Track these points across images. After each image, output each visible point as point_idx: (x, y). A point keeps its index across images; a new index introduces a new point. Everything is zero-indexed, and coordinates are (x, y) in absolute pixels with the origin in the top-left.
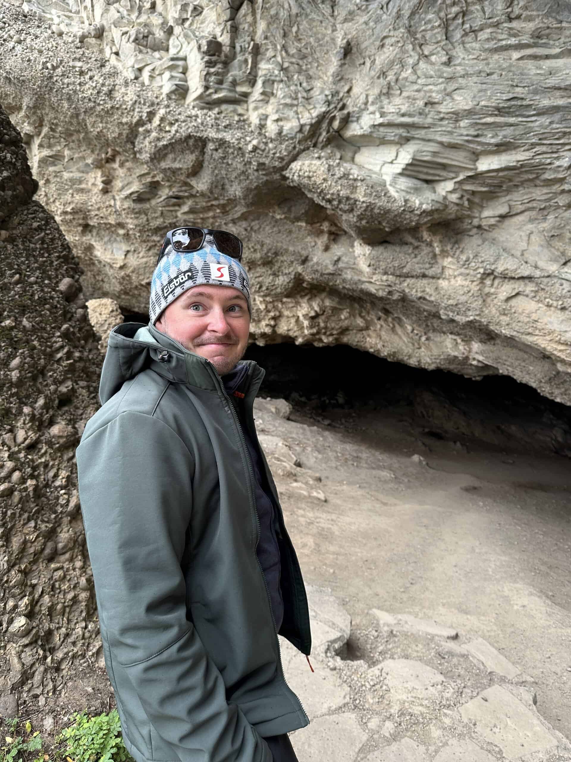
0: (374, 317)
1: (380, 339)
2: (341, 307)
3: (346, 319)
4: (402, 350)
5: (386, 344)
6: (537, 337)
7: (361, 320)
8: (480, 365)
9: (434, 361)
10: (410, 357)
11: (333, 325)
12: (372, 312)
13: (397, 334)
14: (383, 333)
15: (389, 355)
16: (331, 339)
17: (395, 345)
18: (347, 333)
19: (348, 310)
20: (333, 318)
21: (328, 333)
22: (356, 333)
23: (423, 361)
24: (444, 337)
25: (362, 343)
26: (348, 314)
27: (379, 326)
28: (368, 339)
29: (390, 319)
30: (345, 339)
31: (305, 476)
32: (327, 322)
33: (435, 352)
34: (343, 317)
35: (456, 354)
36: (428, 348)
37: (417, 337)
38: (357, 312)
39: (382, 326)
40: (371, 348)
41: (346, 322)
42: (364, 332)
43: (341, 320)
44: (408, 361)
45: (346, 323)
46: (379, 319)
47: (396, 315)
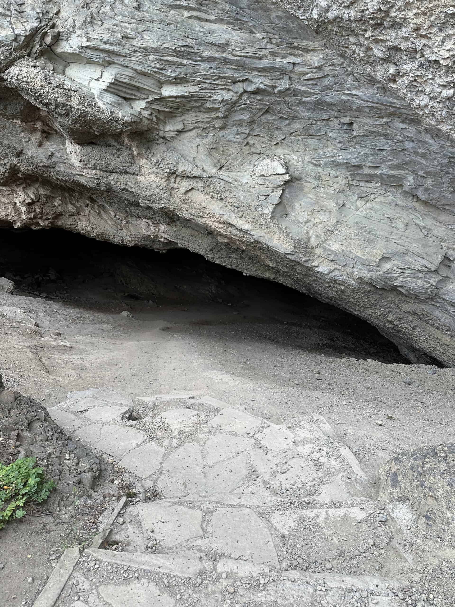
0: (82, 204)
1: (90, 222)
2: (54, 195)
3: (59, 205)
4: (108, 231)
5: (94, 227)
6: (206, 219)
7: (72, 206)
8: (166, 241)
9: (133, 239)
10: (115, 236)
11: (48, 211)
12: (80, 200)
13: (103, 218)
14: (91, 218)
15: (98, 235)
16: (47, 223)
17: (102, 227)
18: (61, 217)
19: (60, 198)
20: (47, 205)
21: (44, 218)
22: (69, 218)
23: (125, 239)
24: (139, 221)
25: (74, 226)
26: (60, 202)
27: (87, 212)
28: (79, 223)
29: (96, 206)
30: (59, 223)
31: (47, 333)
32: (42, 208)
33: (134, 232)
34: (56, 204)
35: (149, 233)
36: (127, 229)
37: (119, 221)
38: (68, 199)
39: (90, 212)
40: (82, 230)
41: (60, 208)
42: (75, 217)
43: (55, 206)
44: (114, 240)
45: (59, 209)
46: (87, 206)
47: (100, 203)
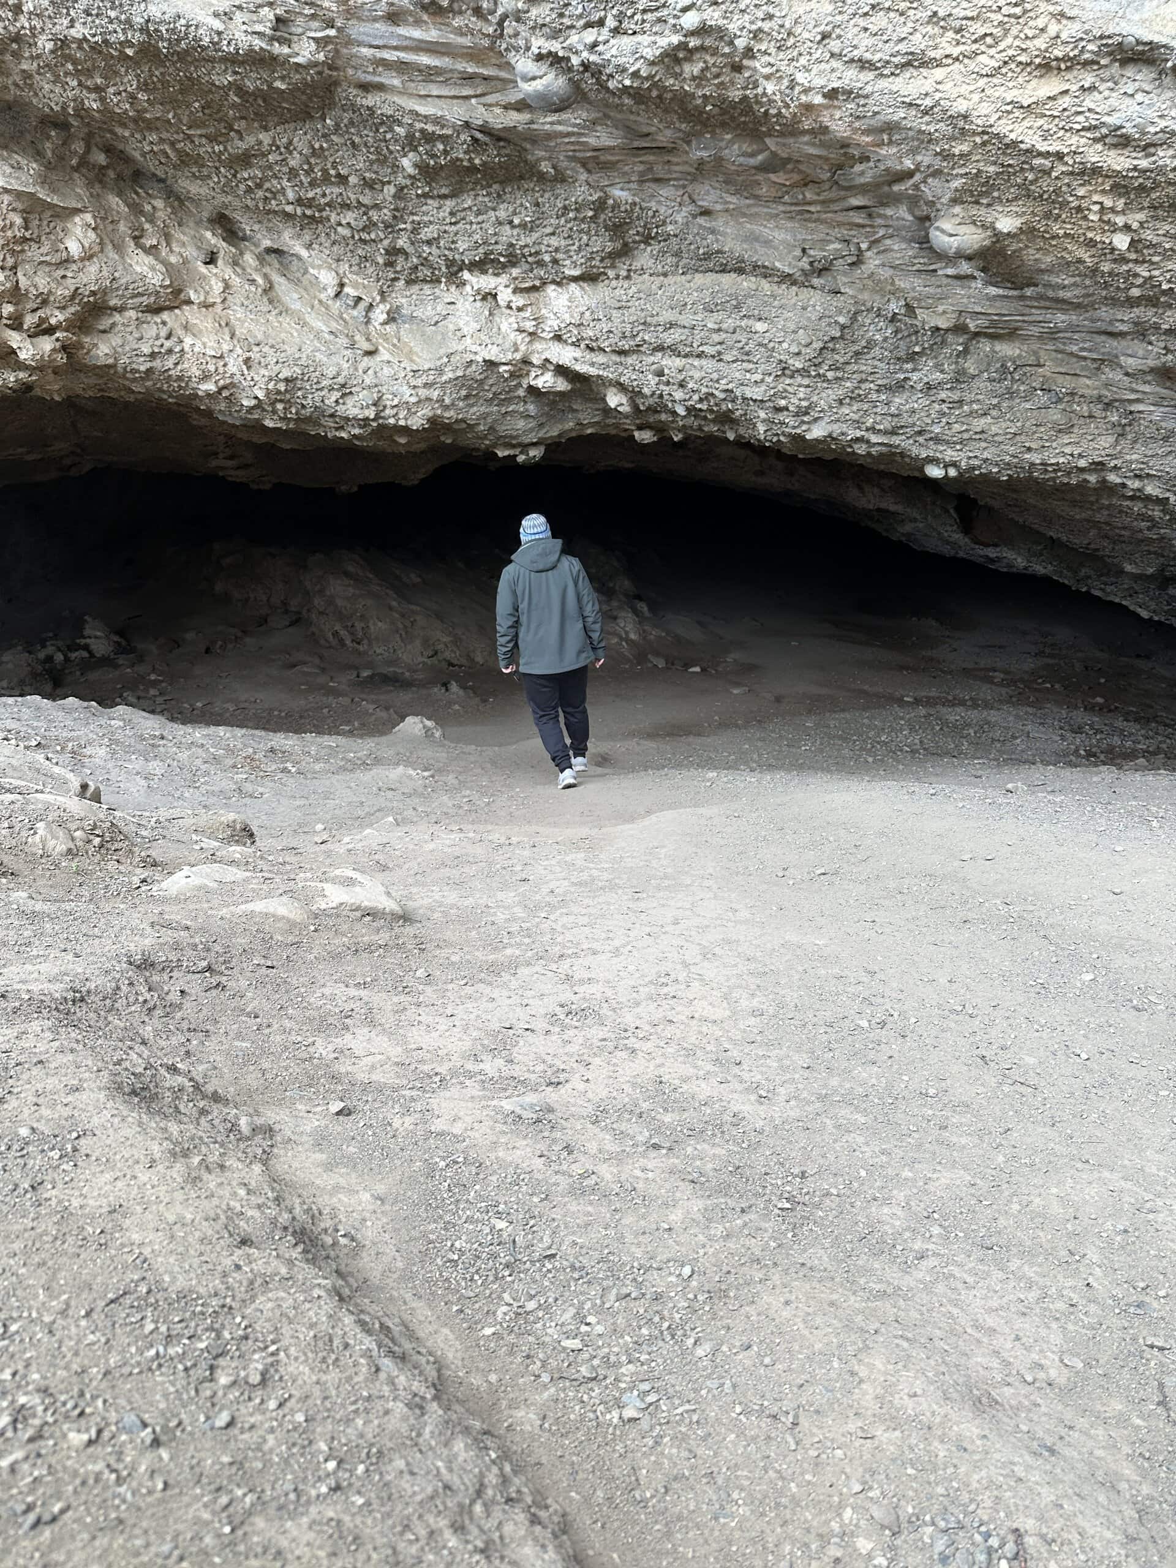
0: (190, 252)
1: (232, 336)
2: (55, 200)
3: (88, 257)
4: (318, 365)
5: (255, 355)
7: (149, 260)
8: (562, 385)
9: (423, 393)
10: (345, 391)
11: (42, 282)
12: (177, 234)
13: (285, 311)
14: (237, 314)
15: (275, 397)
16: (47, 344)
17: (291, 350)
18: (105, 323)
19: (88, 218)
20: (34, 253)
21: (30, 320)
22: (140, 322)
23: (389, 401)
24: (446, 293)
25: (169, 364)
26: (92, 235)
27: (217, 287)
28: (188, 341)
30: (102, 350)
33: (425, 360)
34: (74, 248)
35: (492, 353)
36: (397, 347)
37: (359, 312)
38: (122, 227)
39: (227, 286)
40: (205, 377)
41: (92, 269)
42: (165, 316)
43: (68, 261)
45: (91, 276)
46: (211, 259)
47: (267, 243)
